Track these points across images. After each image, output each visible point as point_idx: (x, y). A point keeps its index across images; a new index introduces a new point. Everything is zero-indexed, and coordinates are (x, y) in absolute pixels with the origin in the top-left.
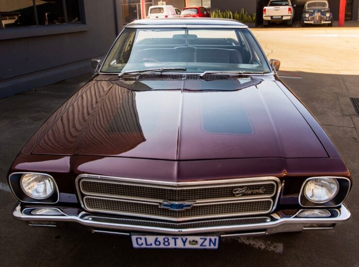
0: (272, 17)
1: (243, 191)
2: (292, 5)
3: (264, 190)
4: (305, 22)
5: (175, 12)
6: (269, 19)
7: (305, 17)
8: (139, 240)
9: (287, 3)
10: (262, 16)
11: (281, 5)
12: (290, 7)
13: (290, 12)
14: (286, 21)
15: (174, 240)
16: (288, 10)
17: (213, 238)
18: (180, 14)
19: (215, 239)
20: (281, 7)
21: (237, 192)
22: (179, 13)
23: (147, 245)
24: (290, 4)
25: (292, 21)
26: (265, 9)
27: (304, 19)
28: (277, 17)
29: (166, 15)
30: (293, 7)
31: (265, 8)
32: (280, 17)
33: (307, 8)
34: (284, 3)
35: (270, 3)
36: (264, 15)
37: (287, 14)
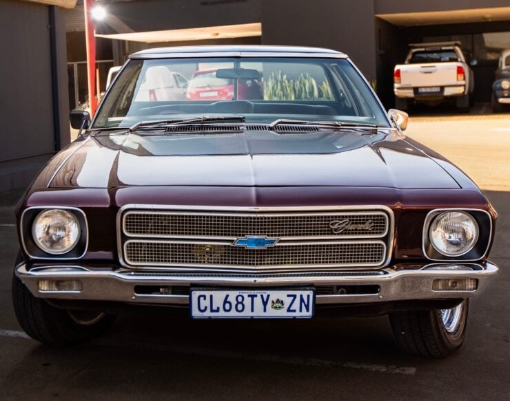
0: (416, 89)
1: (344, 225)
2: (468, 61)
3: (373, 224)
4: (501, 100)
5: (173, 83)
6: (410, 93)
7: (502, 89)
8: (202, 299)
9: (453, 56)
10: (393, 87)
11: (439, 61)
12: (460, 64)
13: (461, 77)
14: (454, 98)
15: (250, 298)
16: (455, 71)
17: (305, 294)
18: (185, 87)
19: (308, 296)
20: (438, 65)
21: (336, 226)
22: (182, 85)
23: (212, 311)
24: (462, 57)
25: (467, 99)
26: (399, 71)
27: (498, 93)
28: (429, 90)
29: (152, 88)
30: (471, 67)
31: (397, 67)
32: (438, 90)
33: (504, 67)
34: (446, 56)
35: (410, 57)
36: (396, 85)
37: (454, 82)
